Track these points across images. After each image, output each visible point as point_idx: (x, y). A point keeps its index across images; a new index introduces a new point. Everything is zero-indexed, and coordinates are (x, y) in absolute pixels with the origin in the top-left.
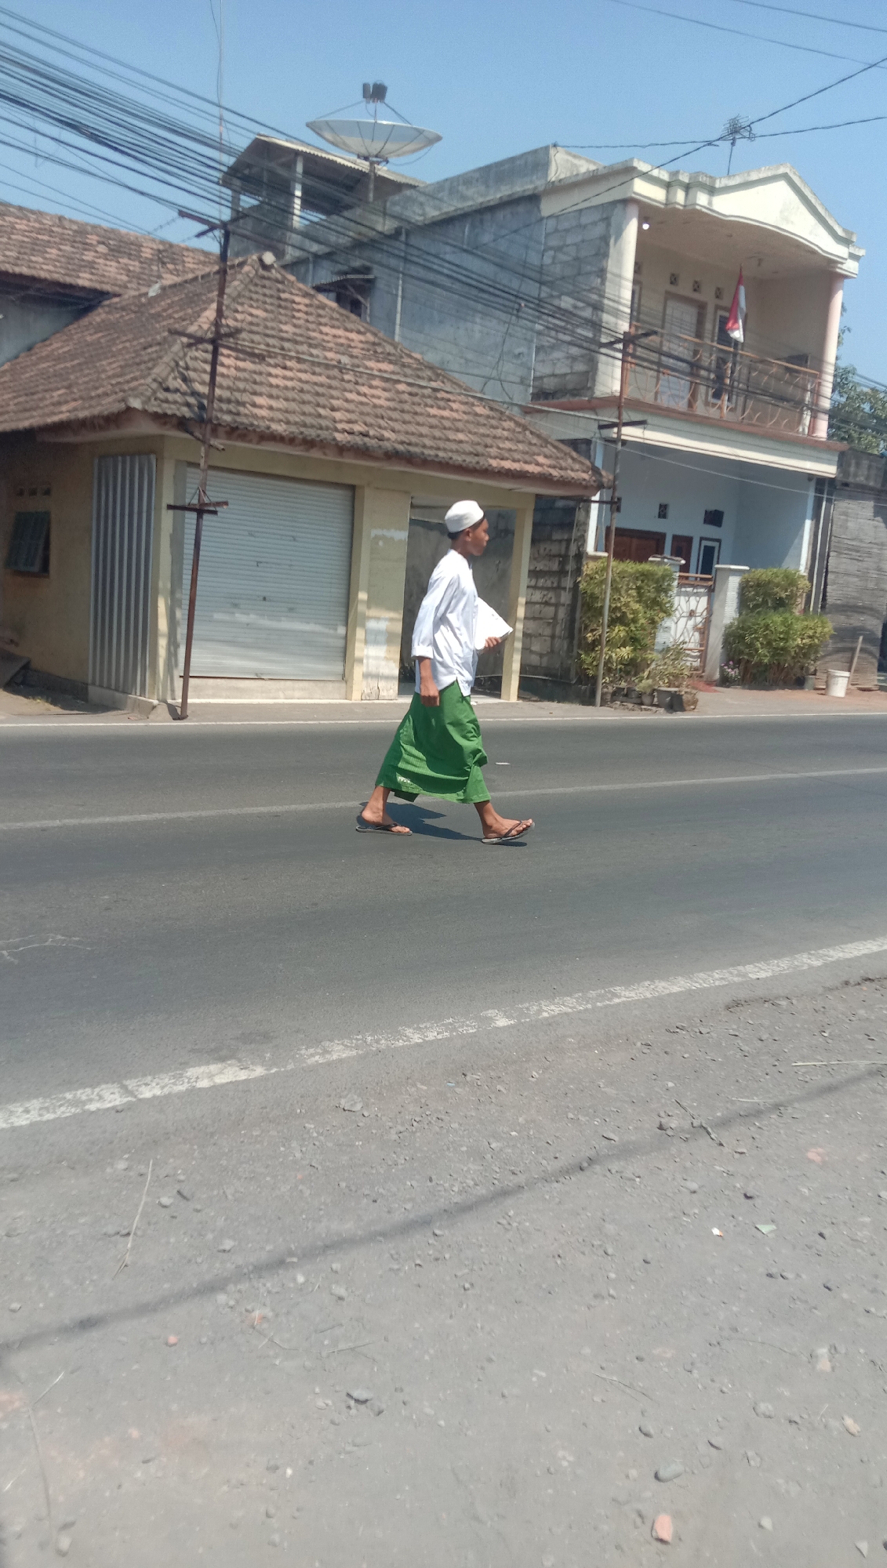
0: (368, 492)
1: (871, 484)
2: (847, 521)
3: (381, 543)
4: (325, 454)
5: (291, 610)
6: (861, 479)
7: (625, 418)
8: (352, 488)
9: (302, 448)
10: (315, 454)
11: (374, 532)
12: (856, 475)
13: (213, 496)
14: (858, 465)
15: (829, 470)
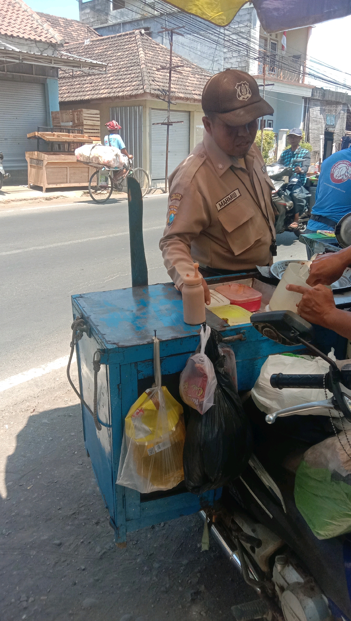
0: (195, 114)
1: (320, 99)
2: (313, 112)
3: (198, 130)
4: (191, 102)
5: (175, 155)
6: (317, 98)
7: (266, 83)
8: (189, 112)
9: (185, 101)
10: (188, 102)
11: (197, 126)
12: (316, 96)
13: (172, 120)
14: (317, 92)
15: (309, 94)
